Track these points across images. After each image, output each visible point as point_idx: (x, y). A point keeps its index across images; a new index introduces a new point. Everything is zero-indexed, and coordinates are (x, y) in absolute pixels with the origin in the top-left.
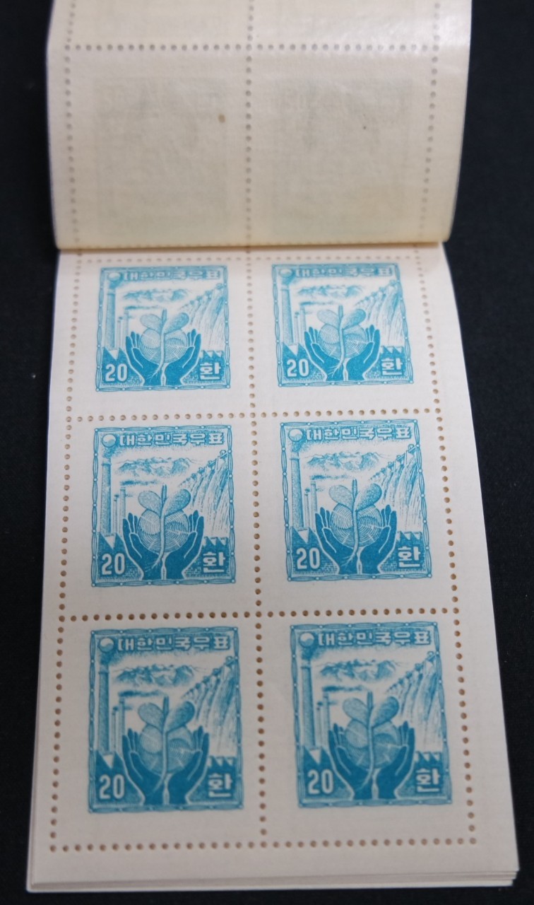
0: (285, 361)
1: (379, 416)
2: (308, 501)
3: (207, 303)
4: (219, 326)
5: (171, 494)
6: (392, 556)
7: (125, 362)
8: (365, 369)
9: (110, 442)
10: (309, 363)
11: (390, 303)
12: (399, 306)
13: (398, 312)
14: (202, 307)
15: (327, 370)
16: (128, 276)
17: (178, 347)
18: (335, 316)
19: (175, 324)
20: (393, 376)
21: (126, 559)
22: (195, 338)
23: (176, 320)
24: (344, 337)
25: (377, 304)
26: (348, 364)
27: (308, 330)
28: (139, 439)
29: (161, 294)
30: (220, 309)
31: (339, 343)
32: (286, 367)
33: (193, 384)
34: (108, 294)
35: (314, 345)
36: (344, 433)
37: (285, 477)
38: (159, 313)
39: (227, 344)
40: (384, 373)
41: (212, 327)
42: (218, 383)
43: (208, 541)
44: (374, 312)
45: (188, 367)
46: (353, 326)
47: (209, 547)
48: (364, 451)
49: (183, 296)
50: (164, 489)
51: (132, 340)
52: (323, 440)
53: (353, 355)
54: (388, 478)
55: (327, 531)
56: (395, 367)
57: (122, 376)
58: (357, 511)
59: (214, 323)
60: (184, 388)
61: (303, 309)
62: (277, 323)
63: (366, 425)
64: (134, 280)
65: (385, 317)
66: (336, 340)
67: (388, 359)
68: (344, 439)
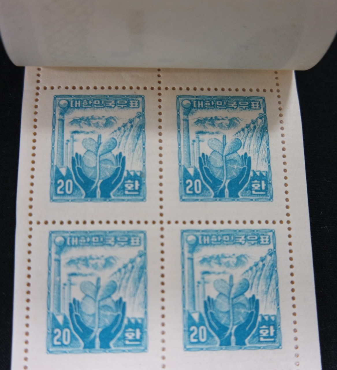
1: (248, 226)
4: (139, 149)
5: (103, 283)
6: (256, 332)
7: (72, 179)
9: (60, 242)
18: (220, 144)
19: (107, 147)
20: (259, 195)
21: (71, 333)
23: (108, 144)
28: (81, 241)
29: (98, 120)
31: (223, 167)
32: (186, 185)
34: (59, 120)
36: (225, 239)
37: (183, 272)
39: (144, 166)
40: (254, 192)
41: (133, 151)
43: (129, 321)
47: (130, 325)
51: (76, 159)
52: (211, 244)
54: (254, 274)
55: (211, 313)
56: (261, 187)
58: (233, 299)
60: (113, 200)
63: (240, 233)
65: (255, 147)
68: (224, 244)
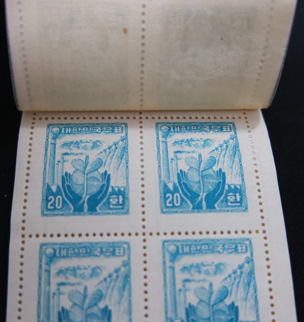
0: (165, 194)
2: (180, 298)
3: (115, 151)
8: (216, 201)
10: (181, 196)
11: (231, 153)
12: (237, 155)
13: (236, 159)
14: (111, 154)
15: (192, 202)
16: (65, 130)
17: (95, 183)
22: (106, 177)
24: (202, 177)
25: (223, 152)
26: (206, 197)
27: (179, 172)
30: (123, 155)
33: (105, 211)
35: (184, 183)
38: (83, 158)
42: (122, 211)
44: (221, 159)
45: (102, 199)
46: (208, 169)
48: (217, 262)
49: (99, 146)
50: (86, 289)
53: (209, 190)
57: (59, 205)
59: (119, 166)
61: (176, 156)
62: (160, 166)
64: (68, 133)
66: (197, 180)
67: (231, 194)
